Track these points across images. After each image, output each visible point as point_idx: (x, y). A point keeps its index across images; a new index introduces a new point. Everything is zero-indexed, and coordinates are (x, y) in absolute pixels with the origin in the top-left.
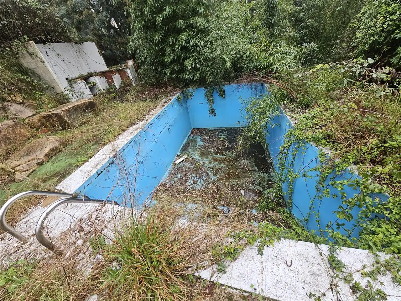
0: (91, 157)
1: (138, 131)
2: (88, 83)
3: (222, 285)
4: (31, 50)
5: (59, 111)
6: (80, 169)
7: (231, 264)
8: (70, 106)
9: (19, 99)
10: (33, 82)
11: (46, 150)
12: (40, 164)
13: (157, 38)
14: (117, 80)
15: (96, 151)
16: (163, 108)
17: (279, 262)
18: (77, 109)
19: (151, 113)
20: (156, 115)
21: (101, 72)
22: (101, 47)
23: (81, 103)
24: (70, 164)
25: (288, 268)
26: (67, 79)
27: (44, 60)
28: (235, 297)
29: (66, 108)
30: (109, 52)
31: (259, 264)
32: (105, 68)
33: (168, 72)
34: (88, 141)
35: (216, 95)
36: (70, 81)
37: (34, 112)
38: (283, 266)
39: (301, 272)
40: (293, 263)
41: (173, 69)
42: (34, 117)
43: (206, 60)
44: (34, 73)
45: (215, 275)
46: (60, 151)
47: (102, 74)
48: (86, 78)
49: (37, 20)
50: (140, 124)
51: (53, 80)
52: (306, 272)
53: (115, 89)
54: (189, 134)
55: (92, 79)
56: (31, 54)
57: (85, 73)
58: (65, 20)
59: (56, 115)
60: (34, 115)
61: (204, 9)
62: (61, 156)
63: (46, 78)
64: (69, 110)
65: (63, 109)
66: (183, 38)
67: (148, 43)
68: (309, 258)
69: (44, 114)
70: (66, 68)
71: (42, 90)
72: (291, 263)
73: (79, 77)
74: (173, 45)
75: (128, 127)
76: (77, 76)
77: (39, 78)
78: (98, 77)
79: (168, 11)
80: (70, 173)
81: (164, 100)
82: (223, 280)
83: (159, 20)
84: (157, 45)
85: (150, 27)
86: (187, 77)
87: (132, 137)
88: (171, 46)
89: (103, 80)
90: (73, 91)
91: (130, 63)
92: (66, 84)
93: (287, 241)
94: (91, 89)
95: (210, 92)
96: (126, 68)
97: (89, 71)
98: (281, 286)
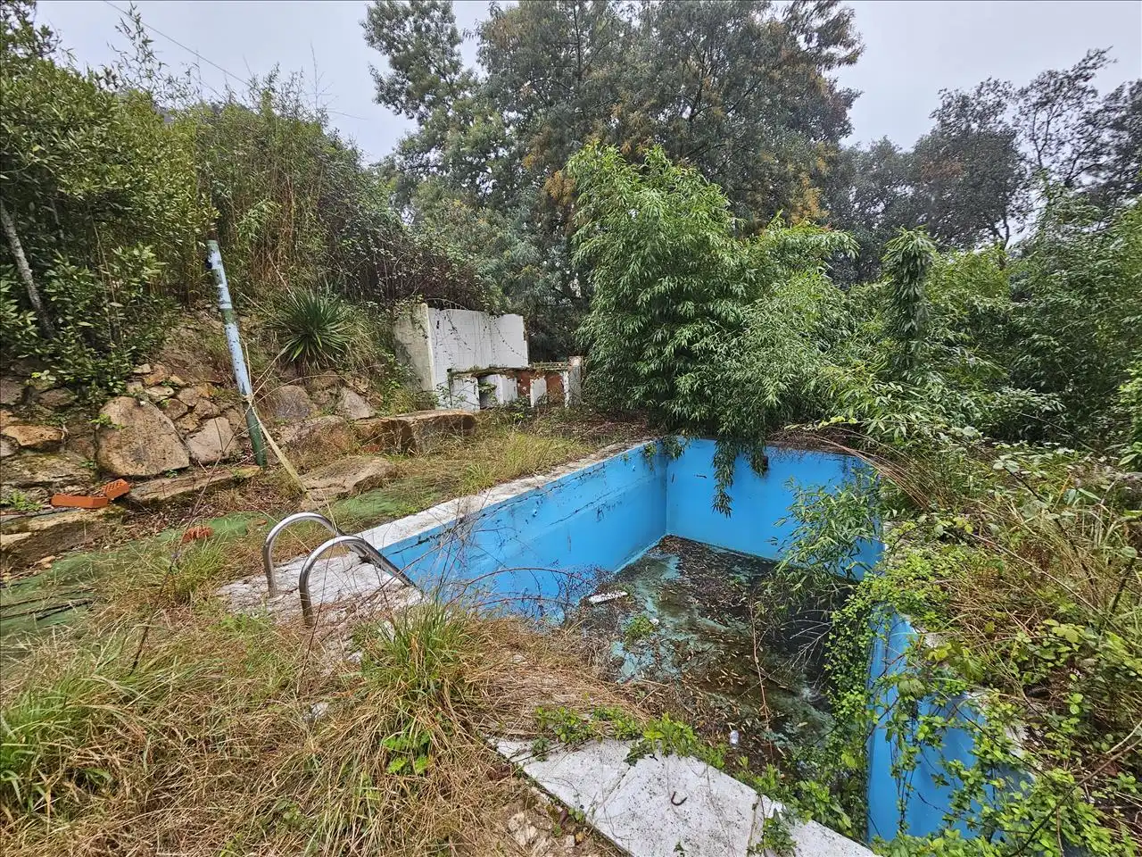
0: (423, 510)
1: (527, 489)
2: (481, 385)
3: (526, 776)
4: (418, 316)
5: (411, 419)
6: (397, 522)
7: (563, 753)
8: (431, 415)
9: (362, 388)
10: (396, 365)
11: (362, 476)
12: (343, 497)
13: (632, 326)
14: (538, 388)
15: (437, 502)
16: (602, 461)
17: (657, 789)
18: (442, 422)
19: (571, 465)
20: (578, 470)
21: (513, 369)
22: (531, 325)
23: (451, 414)
24: (384, 512)
25: (670, 806)
26: (449, 370)
27: (429, 334)
28: (539, 804)
29: (424, 417)
30: (543, 335)
31: (615, 774)
32: (523, 362)
33: (638, 393)
34: (432, 483)
35: (744, 466)
36: (453, 375)
37: (373, 414)
38: (664, 799)
39: (693, 823)
40: (686, 802)
41: (651, 386)
42: (370, 421)
43: (727, 382)
44: (404, 350)
45: (523, 756)
46: (380, 487)
47: (516, 373)
48: (481, 375)
49: (447, 275)
50: (539, 478)
51: (426, 368)
52: (705, 828)
53: (525, 405)
54: (654, 544)
55: (491, 380)
56: (414, 322)
57: (484, 366)
58: (489, 278)
59: (404, 424)
60: (370, 418)
61: (745, 287)
62: (377, 495)
63: (418, 362)
64: (426, 422)
65: (419, 417)
66: (685, 333)
67: (615, 333)
68: (728, 812)
69: (385, 419)
70: (455, 351)
71: (402, 380)
72: (683, 802)
73: (471, 371)
74: (664, 342)
75: (514, 478)
76: (468, 369)
77: (408, 360)
78: (504, 376)
79: (666, 284)
80: (378, 524)
81: (613, 447)
82: (534, 769)
83: (644, 297)
84: (630, 338)
85: (625, 305)
86: (677, 409)
87: (509, 497)
88: (657, 343)
89: (513, 384)
90: (449, 392)
91: (576, 362)
92: (444, 377)
93: (702, 766)
94: (483, 396)
95: (728, 455)
96: (562, 371)
97: (493, 363)
98: (635, 825)
